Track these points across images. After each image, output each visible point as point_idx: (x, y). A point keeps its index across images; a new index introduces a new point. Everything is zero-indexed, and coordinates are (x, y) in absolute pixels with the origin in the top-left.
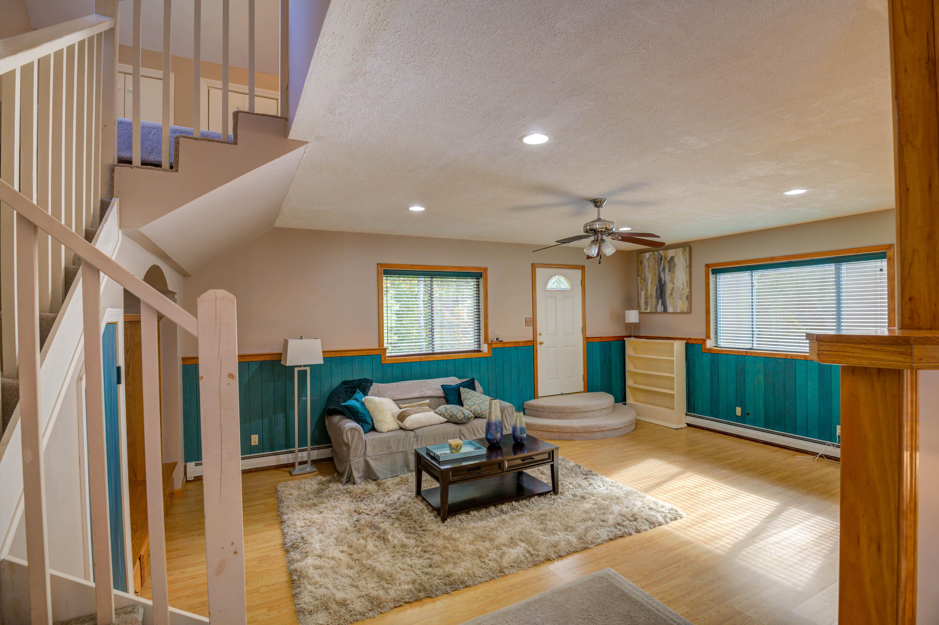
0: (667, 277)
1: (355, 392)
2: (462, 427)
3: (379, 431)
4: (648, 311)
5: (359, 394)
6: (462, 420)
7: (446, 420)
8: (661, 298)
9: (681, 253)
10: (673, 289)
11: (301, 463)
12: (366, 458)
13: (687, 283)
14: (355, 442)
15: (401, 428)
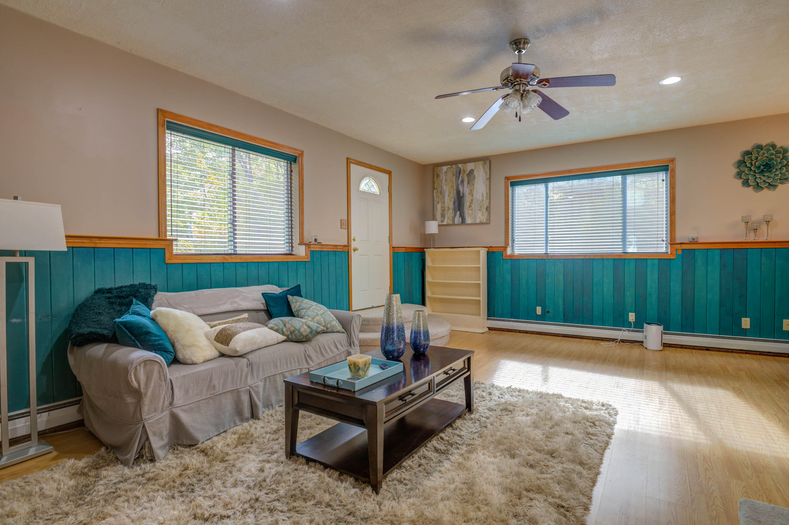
0: (466, 190)
1: (131, 303)
2: (307, 346)
3: (189, 362)
4: (445, 223)
5: (138, 307)
6: (308, 335)
7: (284, 338)
8: (459, 210)
9: (481, 166)
10: (472, 201)
11: (14, 442)
12: (174, 410)
13: (487, 194)
14: (152, 385)
15: (222, 355)
